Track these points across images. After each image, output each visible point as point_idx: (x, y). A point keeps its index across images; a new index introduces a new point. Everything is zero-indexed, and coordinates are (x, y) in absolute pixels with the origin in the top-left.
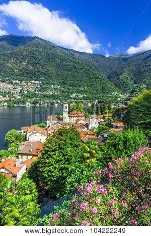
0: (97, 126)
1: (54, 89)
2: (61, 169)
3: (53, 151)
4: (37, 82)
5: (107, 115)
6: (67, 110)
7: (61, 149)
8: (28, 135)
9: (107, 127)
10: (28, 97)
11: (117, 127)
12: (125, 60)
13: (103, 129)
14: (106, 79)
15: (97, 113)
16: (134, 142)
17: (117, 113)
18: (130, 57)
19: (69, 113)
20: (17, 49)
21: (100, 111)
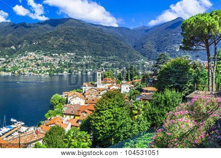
0: (128, 91)
1: (86, 59)
2: (111, 125)
3: (103, 110)
4: (72, 54)
5: (136, 80)
6: (100, 77)
7: (110, 108)
8: (69, 99)
9: (138, 92)
10: (65, 67)
11: (147, 91)
12: (147, 31)
13: (135, 94)
14: (132, 48)
15: (127, 79)
16: (173, 101)
17: (145, 79)
18: (151, 29)
19: (102, 80)
20: (56, 29)
21: (130, 77)
